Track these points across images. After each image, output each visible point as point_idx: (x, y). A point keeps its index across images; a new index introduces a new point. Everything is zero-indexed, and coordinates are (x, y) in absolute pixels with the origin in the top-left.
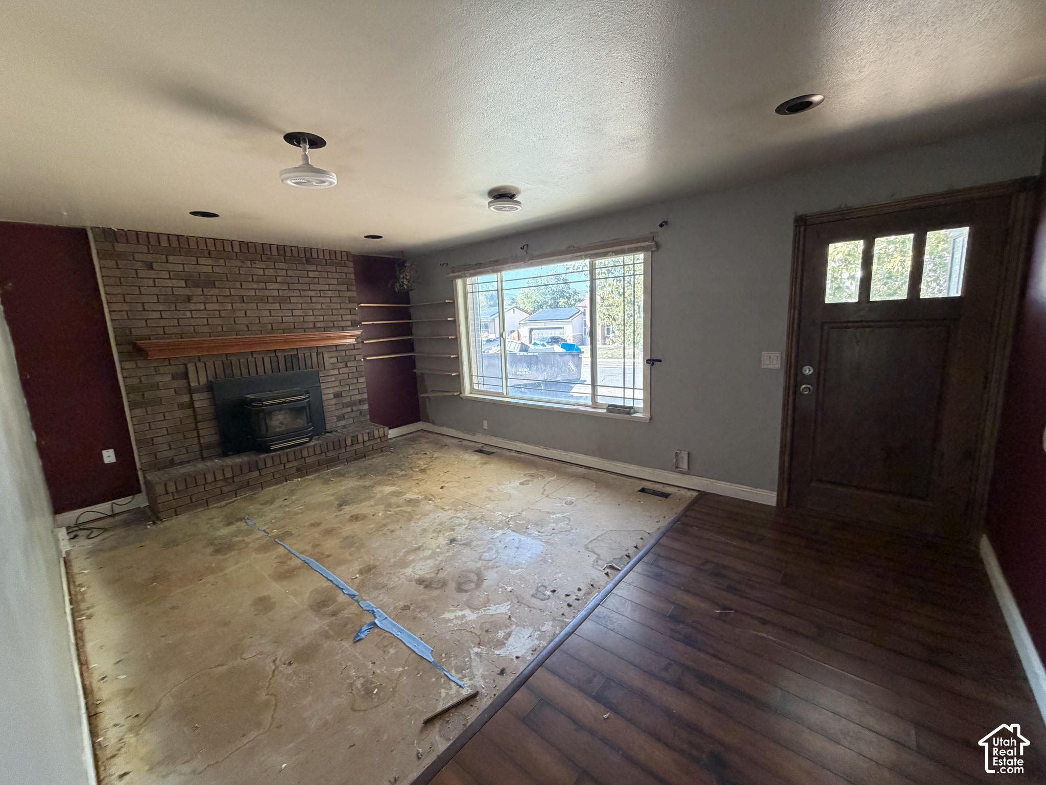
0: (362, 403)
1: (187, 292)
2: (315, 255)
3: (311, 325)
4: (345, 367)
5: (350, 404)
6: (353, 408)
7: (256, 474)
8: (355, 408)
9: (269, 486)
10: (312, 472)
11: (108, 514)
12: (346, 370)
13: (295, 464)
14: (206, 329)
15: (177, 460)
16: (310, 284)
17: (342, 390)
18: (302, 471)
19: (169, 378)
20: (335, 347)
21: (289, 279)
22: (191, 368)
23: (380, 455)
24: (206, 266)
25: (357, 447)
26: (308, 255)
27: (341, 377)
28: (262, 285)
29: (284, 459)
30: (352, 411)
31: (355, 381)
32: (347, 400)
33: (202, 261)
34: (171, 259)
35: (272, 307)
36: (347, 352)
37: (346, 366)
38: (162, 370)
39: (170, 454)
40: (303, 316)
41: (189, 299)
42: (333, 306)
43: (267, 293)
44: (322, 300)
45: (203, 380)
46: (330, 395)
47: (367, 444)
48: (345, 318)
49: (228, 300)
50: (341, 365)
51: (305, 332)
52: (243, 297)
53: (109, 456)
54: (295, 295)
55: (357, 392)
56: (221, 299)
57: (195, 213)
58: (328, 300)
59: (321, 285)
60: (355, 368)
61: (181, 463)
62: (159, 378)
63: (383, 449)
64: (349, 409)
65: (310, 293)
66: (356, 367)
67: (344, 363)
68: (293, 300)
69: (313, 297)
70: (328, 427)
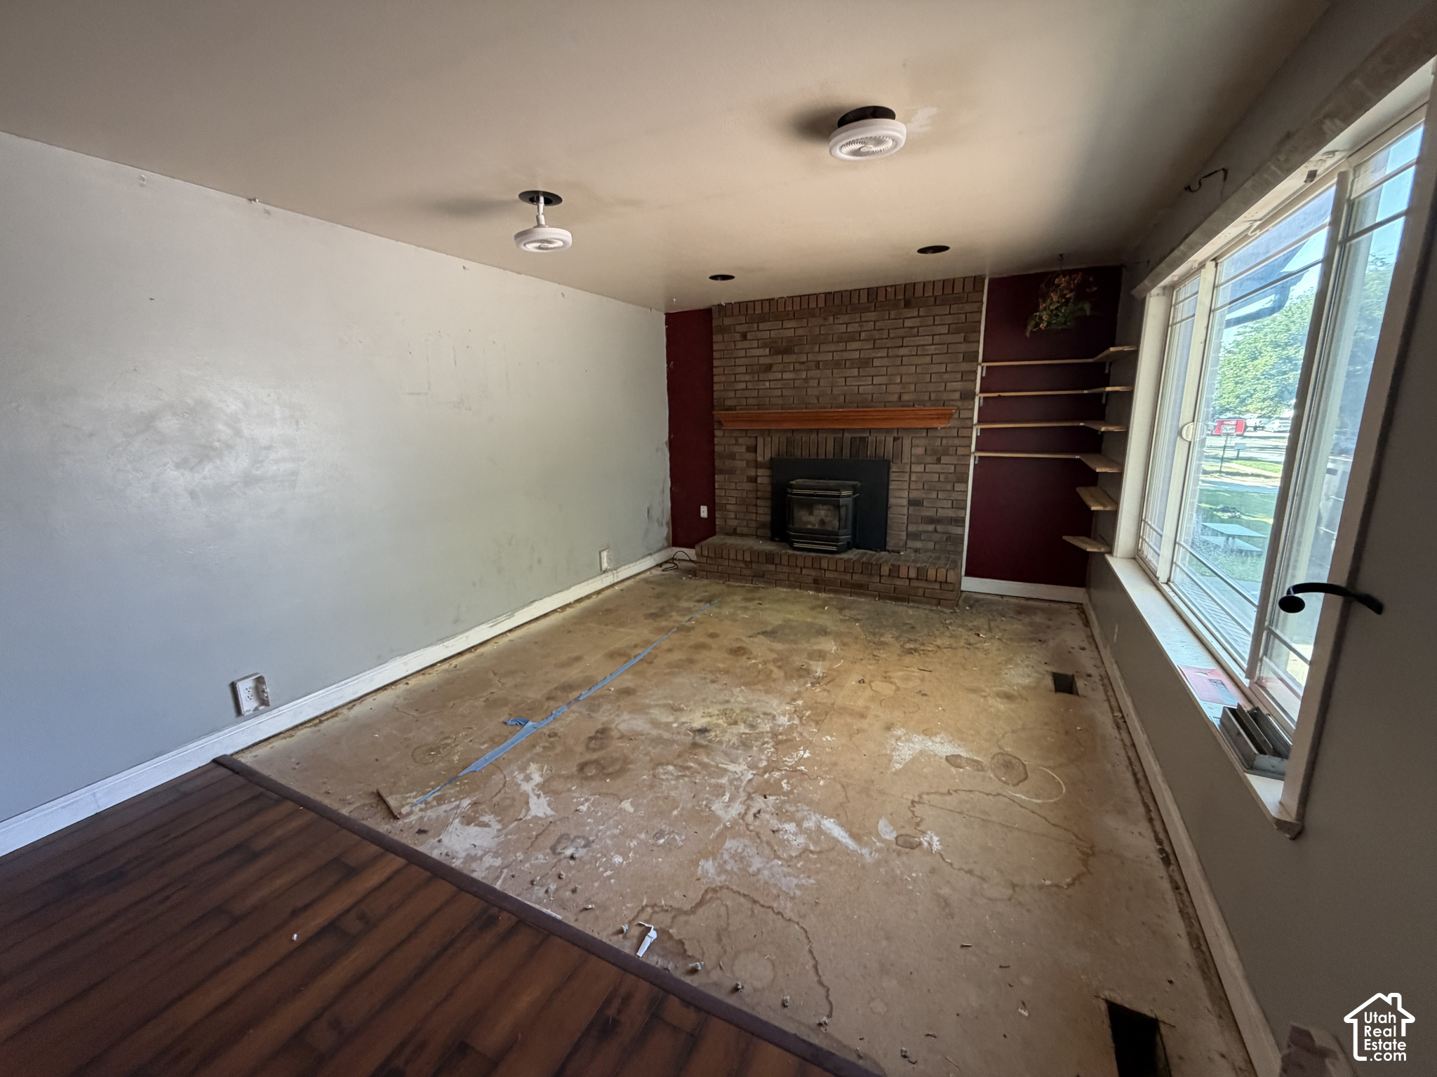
0: (953, 524)
1: (768, 361)
2: (919, 293)
3: (895, 398)
4: (937, 464)
5: (931, 521)
6: (937, 527)
7: (772, 567)
8: (939, 528)
9: (781, 586)
10: (830, 591)
11: (692, 559)
12: (937, 468)
13: (813, 573)
14: (780, 401)
15: (739, 530)
16: (903, 338)
17: (924, 496)
18: (819, 585)
19: (743, 449)
20: (925, 431)
21: (876, 335)
22: (760, 441)
23: (934, 608)
24: (789, 330)
25: (898, 582)
26: (909, 294)
27: (926, 477)
28: (842, 346)
29: (800, 563)
30: (936, 531)
31: (949, 487)
32: (931, 513)
33: (788, 324)
34: (762, 326)
35: (848, 373)
36: (944, 442)
37: (939, 461)
38: (741, 441)
39: (734, 523)
40: (886, 385)
41: (769, 368)
42: (935, 368)
43: (846, 355)
44: (917, 360)
45: (768, 456)
46: (902, 500)
47: (915, 583)
48: (950, 386)
49: (803, 367)
50: (929, 459)
51: (885, 407)
52: (819, 362)
53: (704, 512)
54: (880, 355)
55: (950, 505)
56: (798, 366)
57: (714, 278)
58: (928, 359)
59: (920, 338)
60: (953, 467)
61: (742, 535)
62: (736, 449)
63: (942, 601)
64: (931, 528)
65: (902, 351)
66: (955, 465)
67: (935, 458)
68: (877, 362)
69: (905, 356)
70: (891, 544)
